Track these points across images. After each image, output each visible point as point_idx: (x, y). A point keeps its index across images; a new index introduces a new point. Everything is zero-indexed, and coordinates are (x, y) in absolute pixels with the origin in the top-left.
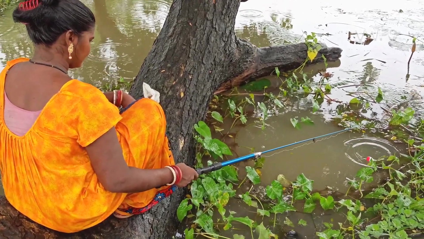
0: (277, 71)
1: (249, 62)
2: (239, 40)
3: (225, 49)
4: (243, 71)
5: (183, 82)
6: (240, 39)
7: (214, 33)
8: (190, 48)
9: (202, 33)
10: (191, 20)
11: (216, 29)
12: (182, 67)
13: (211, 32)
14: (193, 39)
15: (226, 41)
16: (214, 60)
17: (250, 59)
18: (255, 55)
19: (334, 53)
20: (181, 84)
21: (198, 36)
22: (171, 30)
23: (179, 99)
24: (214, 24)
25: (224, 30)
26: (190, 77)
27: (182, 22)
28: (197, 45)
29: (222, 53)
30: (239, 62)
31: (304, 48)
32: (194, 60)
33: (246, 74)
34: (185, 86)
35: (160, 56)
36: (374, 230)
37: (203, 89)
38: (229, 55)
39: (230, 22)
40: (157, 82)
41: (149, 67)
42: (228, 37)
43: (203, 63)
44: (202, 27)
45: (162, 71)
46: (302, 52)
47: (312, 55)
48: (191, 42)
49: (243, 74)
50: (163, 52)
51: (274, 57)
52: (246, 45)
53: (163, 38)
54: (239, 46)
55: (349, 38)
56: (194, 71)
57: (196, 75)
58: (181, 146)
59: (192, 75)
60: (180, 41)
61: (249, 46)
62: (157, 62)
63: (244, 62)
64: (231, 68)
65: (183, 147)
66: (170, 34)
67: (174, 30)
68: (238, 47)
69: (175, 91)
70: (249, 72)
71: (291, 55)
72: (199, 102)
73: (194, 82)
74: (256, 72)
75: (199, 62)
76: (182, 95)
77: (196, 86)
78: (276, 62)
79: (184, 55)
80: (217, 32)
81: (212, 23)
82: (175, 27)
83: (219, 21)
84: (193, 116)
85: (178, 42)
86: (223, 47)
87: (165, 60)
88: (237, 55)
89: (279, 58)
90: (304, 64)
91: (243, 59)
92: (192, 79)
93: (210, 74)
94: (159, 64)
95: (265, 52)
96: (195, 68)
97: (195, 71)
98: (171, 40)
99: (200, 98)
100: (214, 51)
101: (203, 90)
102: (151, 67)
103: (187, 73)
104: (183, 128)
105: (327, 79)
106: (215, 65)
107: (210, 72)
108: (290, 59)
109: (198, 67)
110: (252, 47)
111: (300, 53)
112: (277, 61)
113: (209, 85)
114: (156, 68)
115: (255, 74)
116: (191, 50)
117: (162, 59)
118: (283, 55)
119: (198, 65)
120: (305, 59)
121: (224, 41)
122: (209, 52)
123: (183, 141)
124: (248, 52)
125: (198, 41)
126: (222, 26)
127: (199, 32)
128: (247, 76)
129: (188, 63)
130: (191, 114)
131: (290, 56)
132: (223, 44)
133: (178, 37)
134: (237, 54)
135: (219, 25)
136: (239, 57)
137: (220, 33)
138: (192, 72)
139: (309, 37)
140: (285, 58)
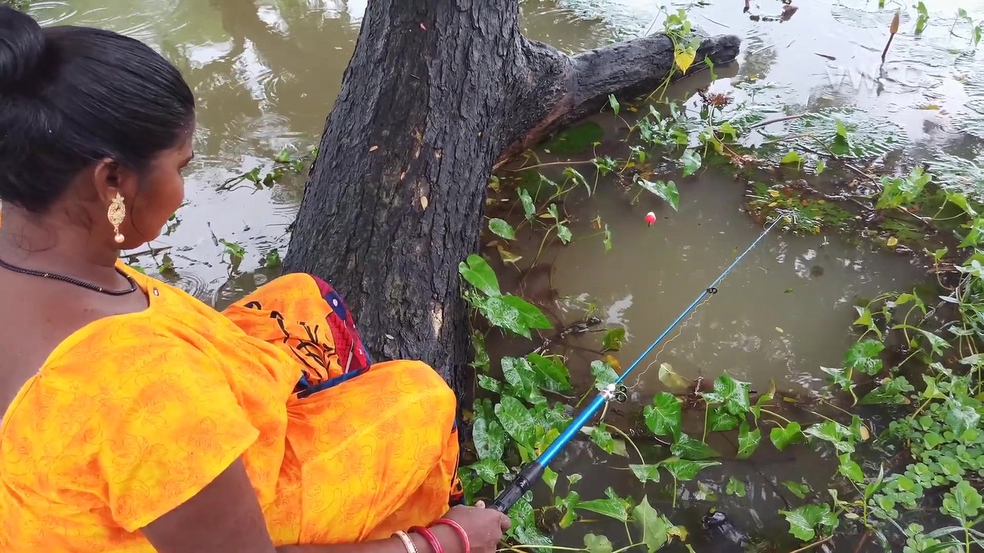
0: (614, 103)
1: (555, 94)
2: (530, 45)
3: (504, 75)
4: (545, 114)
5: (423, 170)
6: (531, 43)
7: (477, 40)
8: (429, 85)
9: (452, 45)
10: (423, 16)
11: (480, 28)
12: (415, 133)
13: (472, 40)
14: (434, 62)
15: (505, 54)
16: (486, 105)
17: (556, 86)
18: (568, 73)
19: (726, 48)
20: (418, 176)
21: (444, 55)
22: (380, 45)
23: (419, 215)
24: (476, 18)
25: (498, 30)
26: (438, 156)
27: (402, 22)
28: (443, 75)
29: (500, 84)
30: (536, 96)
31: (664, 47)
32: (441, 113)
33: (550, 119)
34: (428, 180)
35: (363, 112)
36: (901, 489)
37: (469, 178)
38: (513, 85)
39: (509, 9)
40: (363, 177)
41: (339, 139)
42: (508, 46)
43: (462, 117)
44: (449, 31)
45: (372, 149)
46: (661, 53)
47: (684, 61)
48: (430, 69)
49: (544, 121)
50: (368, 100)
51: (606, 72)
52: (547, 55)
53: (364, 66)
54: (532, 60)
55: (746, 9)
56: (443, 140)
57: (449, 148)
58: (437, 327)
59: (442, 149)
60: (405, 72)
61: (551, 57)
62: (356, 127)
63: (546, 94)
64: (521, 112)
65: (441, 330)
66: (378, 55)
67: (387, 45)
68: (529, 62)
69: (408, 196)
70: (557, 115)
71: (639, 65)
72: (462, 211)
73: (447, 166)
74: (571, 112)
75: (453, 117)
76: (425, 203)
77: (452, 174)
78: (610, 84)
79: (417, 104)
80: (483, 37)
81: (471, 17)
82: (388, 36)
83: (484, 11)
84: (454, 249)
85: (399, 74)
86: (500, 70)
87: (374, 120)
88: (529, 82)
89: (616, 73)
90: (668, 80)
91: (542, 88)
92: (441, 159)
93: (479, 139)
94: (363, 131)
95: (586, 63)
96: (445, 133)
97: (447, 138)
98: (384, 70)
99: (465, 200)
100: (482, 85)
101: (468, 181)
102: (345, 141)
103: (428, 148)
104: (437, 281)
105: (720, 109)
106: (488, 115)
107: (480, 134)
108: (637, 73)
109: (451, 128)
110: (558, 56)
111: (658, 57)
112: (613, 81)
113: (479, 164)
114: (356, 142)
115: (570, 117)
116: (432, 90)
117: (368, 119)
118: (623, 67)
119: (452, 122)
120: (669, 68)
121: (501, 56)
122: (472, 88)
123: (440, 315)
124: (552, 71)
125: (445, 66)
126: (493, 22)
127: (443, 44)
128: (553, 123)
129: (429, 124)
130: (449, 246)
131: (637, 68)
132: (500, 64)
133: (397, 61)
134: (529, 80)
135: (486, 20)
136: (534, 84)
137: (491, 38)
138: (439, 143)
139: (671, 19)
140: (626, 72)
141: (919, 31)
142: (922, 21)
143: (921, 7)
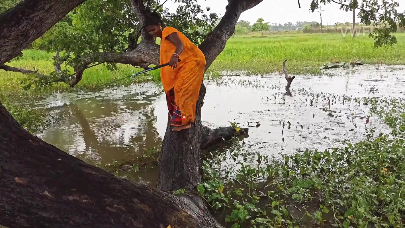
1: (209, 136)
4: (207, 141)
5: (190, 142)
12: (187, 137)
16: (198, 134)
17: (209, 134)
18: (211, 132)
19: (245, 129)
23: (191, 150)
29: (200, 130)
30: (206, 136)
34: (191, 144)
38: (202, 132)
51: (220, 133)
55: (248, 124)
59: (193, 139)
64: (204, 138)
69: (188, 147)
70: (210, 141)
73: (194, 143)
74: (212, 141)
75: (193, 134)
76: (192, 148)
88: (205, 133)
91: (207, 134)
92: (193, 141)
95: (215, 131)
103: (190, 139)
106: (199, 136)
107: (198, 139)
108: (226, 134)
118: (223, 132)
121: (200, 125)
124: (208, 131)
128: (209, 143)
131: (226, 133)
139: (233, 124)
141: (289, 128)
142: (290, 125)
143: (289, 122)
